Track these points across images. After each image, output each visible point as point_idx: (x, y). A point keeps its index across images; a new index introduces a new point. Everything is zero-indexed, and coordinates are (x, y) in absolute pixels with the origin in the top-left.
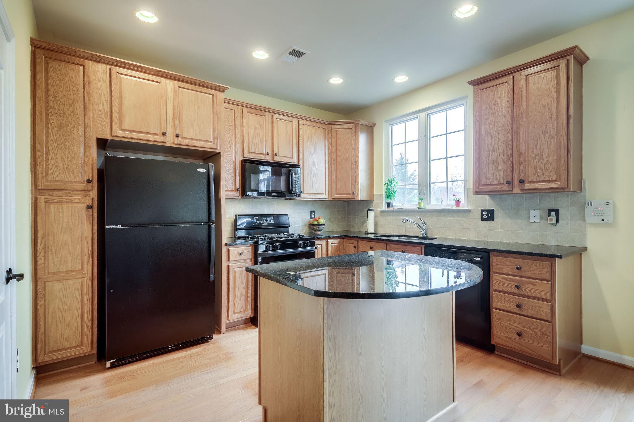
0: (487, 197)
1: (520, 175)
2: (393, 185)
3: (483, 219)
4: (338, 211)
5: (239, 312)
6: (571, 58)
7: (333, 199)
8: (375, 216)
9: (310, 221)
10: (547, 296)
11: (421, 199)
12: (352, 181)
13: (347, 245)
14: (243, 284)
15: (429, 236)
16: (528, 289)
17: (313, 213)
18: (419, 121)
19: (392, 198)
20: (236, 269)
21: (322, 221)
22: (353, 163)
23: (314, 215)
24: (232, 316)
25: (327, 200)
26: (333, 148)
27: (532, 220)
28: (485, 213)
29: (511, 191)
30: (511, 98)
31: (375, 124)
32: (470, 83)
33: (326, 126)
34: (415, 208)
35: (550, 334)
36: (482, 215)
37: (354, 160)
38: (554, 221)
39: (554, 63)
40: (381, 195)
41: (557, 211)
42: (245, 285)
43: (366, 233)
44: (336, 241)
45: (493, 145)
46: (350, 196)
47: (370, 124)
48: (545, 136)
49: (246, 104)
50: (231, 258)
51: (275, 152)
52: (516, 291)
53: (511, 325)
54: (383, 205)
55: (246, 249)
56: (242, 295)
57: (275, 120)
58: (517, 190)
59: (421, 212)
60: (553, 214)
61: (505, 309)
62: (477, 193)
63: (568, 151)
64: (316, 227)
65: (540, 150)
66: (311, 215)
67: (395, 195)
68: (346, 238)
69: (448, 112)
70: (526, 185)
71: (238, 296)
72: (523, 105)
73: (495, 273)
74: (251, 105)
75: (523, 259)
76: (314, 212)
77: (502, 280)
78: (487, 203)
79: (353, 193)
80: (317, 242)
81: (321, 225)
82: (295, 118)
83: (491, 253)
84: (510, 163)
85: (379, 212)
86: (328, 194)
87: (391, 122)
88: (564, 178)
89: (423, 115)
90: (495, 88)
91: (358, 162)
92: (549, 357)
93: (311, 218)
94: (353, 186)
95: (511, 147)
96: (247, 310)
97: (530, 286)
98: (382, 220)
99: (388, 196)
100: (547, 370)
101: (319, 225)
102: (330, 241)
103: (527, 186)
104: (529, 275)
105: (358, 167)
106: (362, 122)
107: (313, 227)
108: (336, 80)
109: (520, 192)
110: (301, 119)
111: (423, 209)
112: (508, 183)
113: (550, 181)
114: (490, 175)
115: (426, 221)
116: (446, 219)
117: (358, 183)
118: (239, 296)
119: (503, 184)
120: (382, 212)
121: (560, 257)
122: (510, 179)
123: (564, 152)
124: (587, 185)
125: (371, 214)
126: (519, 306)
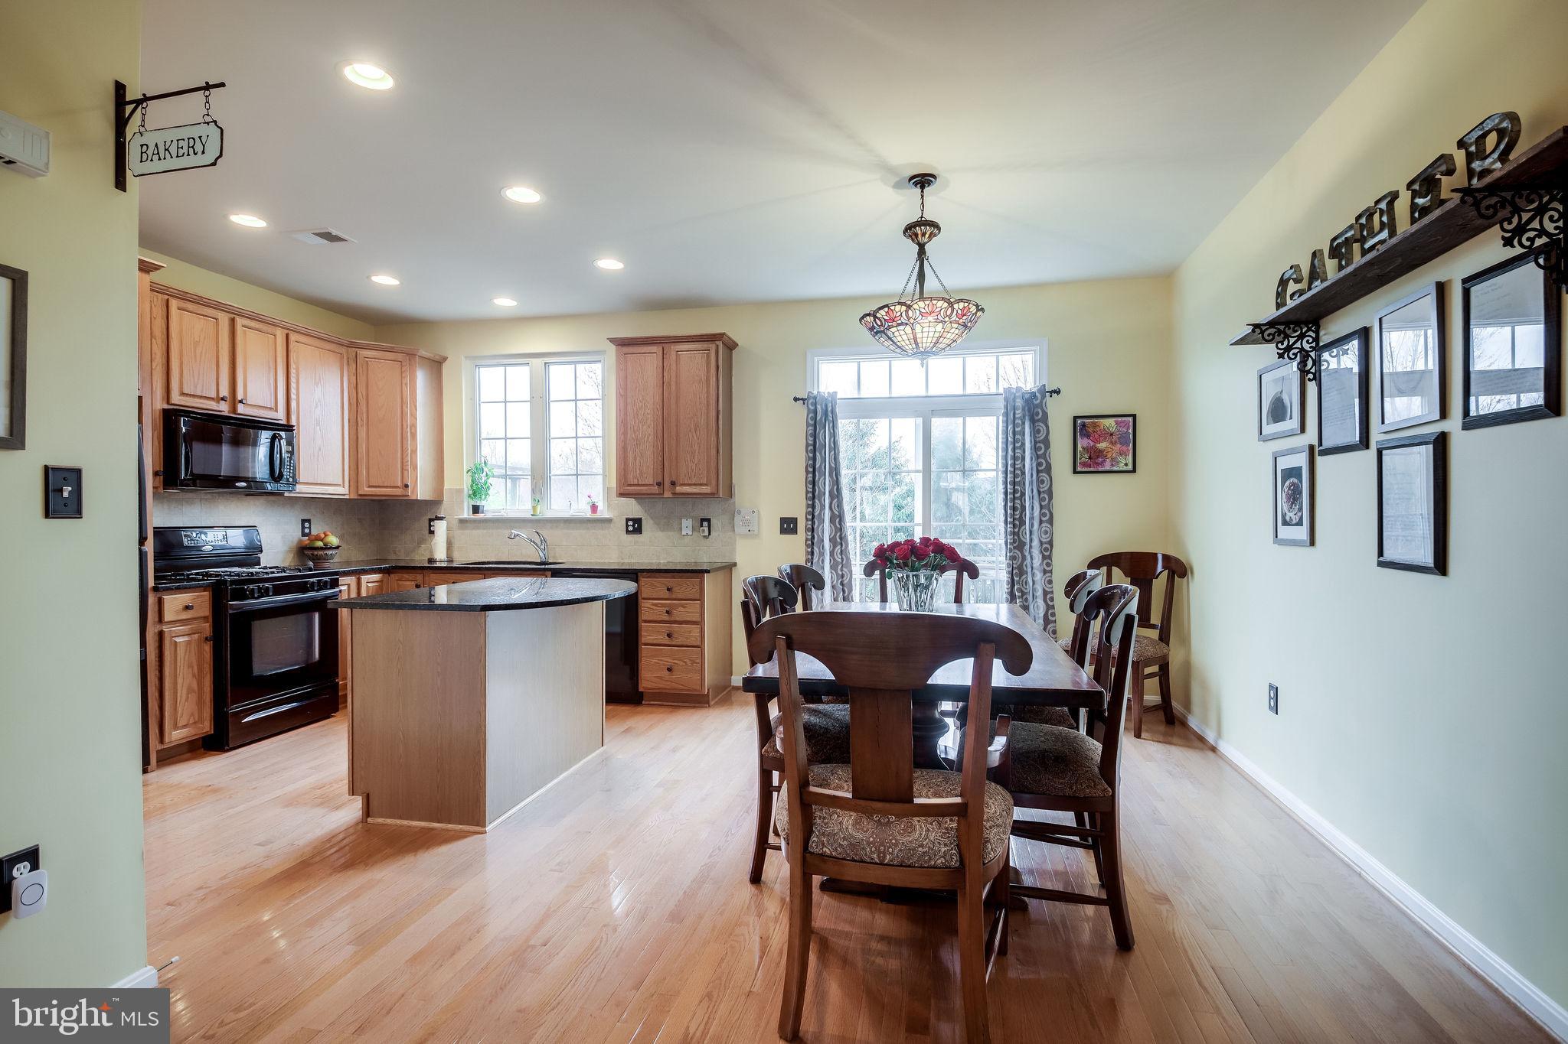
0: (632, 501)
1: (671, 476)
2: (485, 473)
3: (628, 532)
4: (360, 520)
5: (185, 726)
6: (720, 344)
7: (361, 495)
8: (448, 529)
9: (300, 541)
10: (696, 618)
11: (536, 501)
12: (402, 462)
13: (398, 584)
14: (193, 667)
15: (550, 561)
16: (680, 614)
17: (307, 525)
18: (531, 372)
19: (483, 497)
20: (178, 640)
21: (333, 540)
22: (405, 426)
23: (310, 528)
24: (170, 734)
25: (347, 497)
26: (360, 394)
27: (684, 533)
28: (630, 523)
29: (661, 494)
30: (661, 376)
31: (445, 359)
32: (612, 340)
33: (343, 350)
34: (528, 516)
35: (699, 661)
36: (627, 526)
37: (407, 421)
38: (706, 534)
39: (705, 345)
40: (460, 491)
41: (709, 520)
42: (196, 671)
43: (431, 561)
44: (376, 577)
45: (641, 431)
46: (398, 492)
47: (437, 357)
48: (696, 431)
49: (176, 291)
50: (168, 617)
51: (240, 397)
52: (666, 618)
53: (661, 660)
54: (463, 509)
55: (198, 596)
56: (190, 690)
57: (239, 329)
58: (667, 494)
59: (536, 523)
60: (705, 524)
61: (655, 642)
62: (621, 495)
63: (718, 452)
64: (320, 553)
65: (692, 447)
66: (303, 528)
67: (489, 492)
68: (394, 570)
69: (577, 365)
70: (677, 488)
71: (182, 693)
72: (673, 387)
73: (644, 599)
74: (189, 295)
75: (674, 577)
76: (309, 521)
77: (652, 607)
78: (633, 508)
79: (407, 486)
80: (343, 580)
81: (331, 548)
82: (280, 327)
83: (639, 574)
84: (660, 459)
85: (455, 523)
86: (349, 486)
87: (479, 361)
88: (714, 482)
89: (540, 362)
90: (642, 357)
91: (414, 426)
92: (699, 688)
93: (304, 534)
94: (405, 473)
95: (661, 439)
96: (201, 720)
97: (681, 609)
98: (463, 537)
99: (475, 494)
100: (697, 705)
101: (327, 547)
102: (364, 578)
103: (679, 489)
104: (680, 596)
105: (414, 435)
106: (423, 353)
107: (308, 551)
108: (385, 280)
109: (671, 496)
110: (292, 330)
111: (540, 517)
112: (659, 484)
113: (701, 485)
114: (638, 472)
115: (547, 538)
116: (576, 533)
117: (415, 468)
118: (185, 692)
119: (653, 485)
120: (462, 521)
121: (708, 571)
122: (660, 480)
123: (714, 451)
124: (737, 490)
125: (440, 527)
126: (669, 635)
